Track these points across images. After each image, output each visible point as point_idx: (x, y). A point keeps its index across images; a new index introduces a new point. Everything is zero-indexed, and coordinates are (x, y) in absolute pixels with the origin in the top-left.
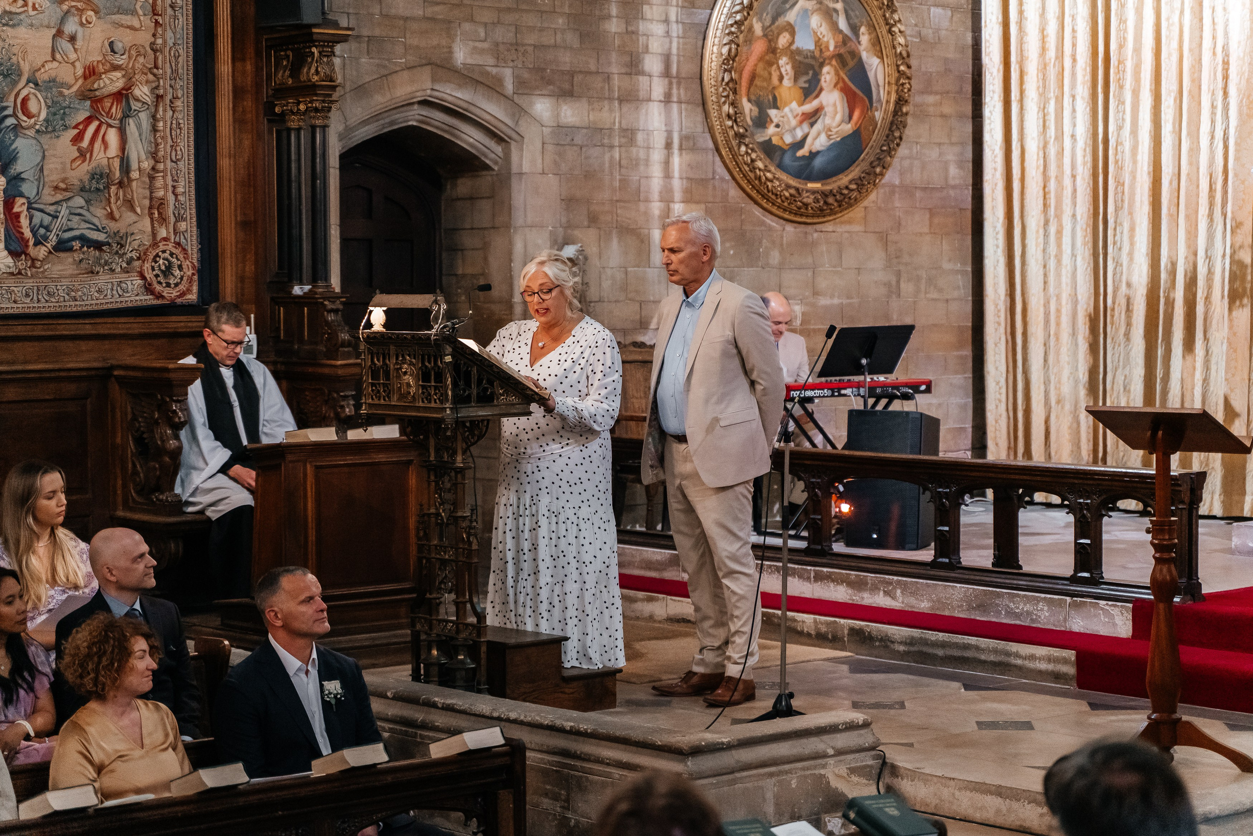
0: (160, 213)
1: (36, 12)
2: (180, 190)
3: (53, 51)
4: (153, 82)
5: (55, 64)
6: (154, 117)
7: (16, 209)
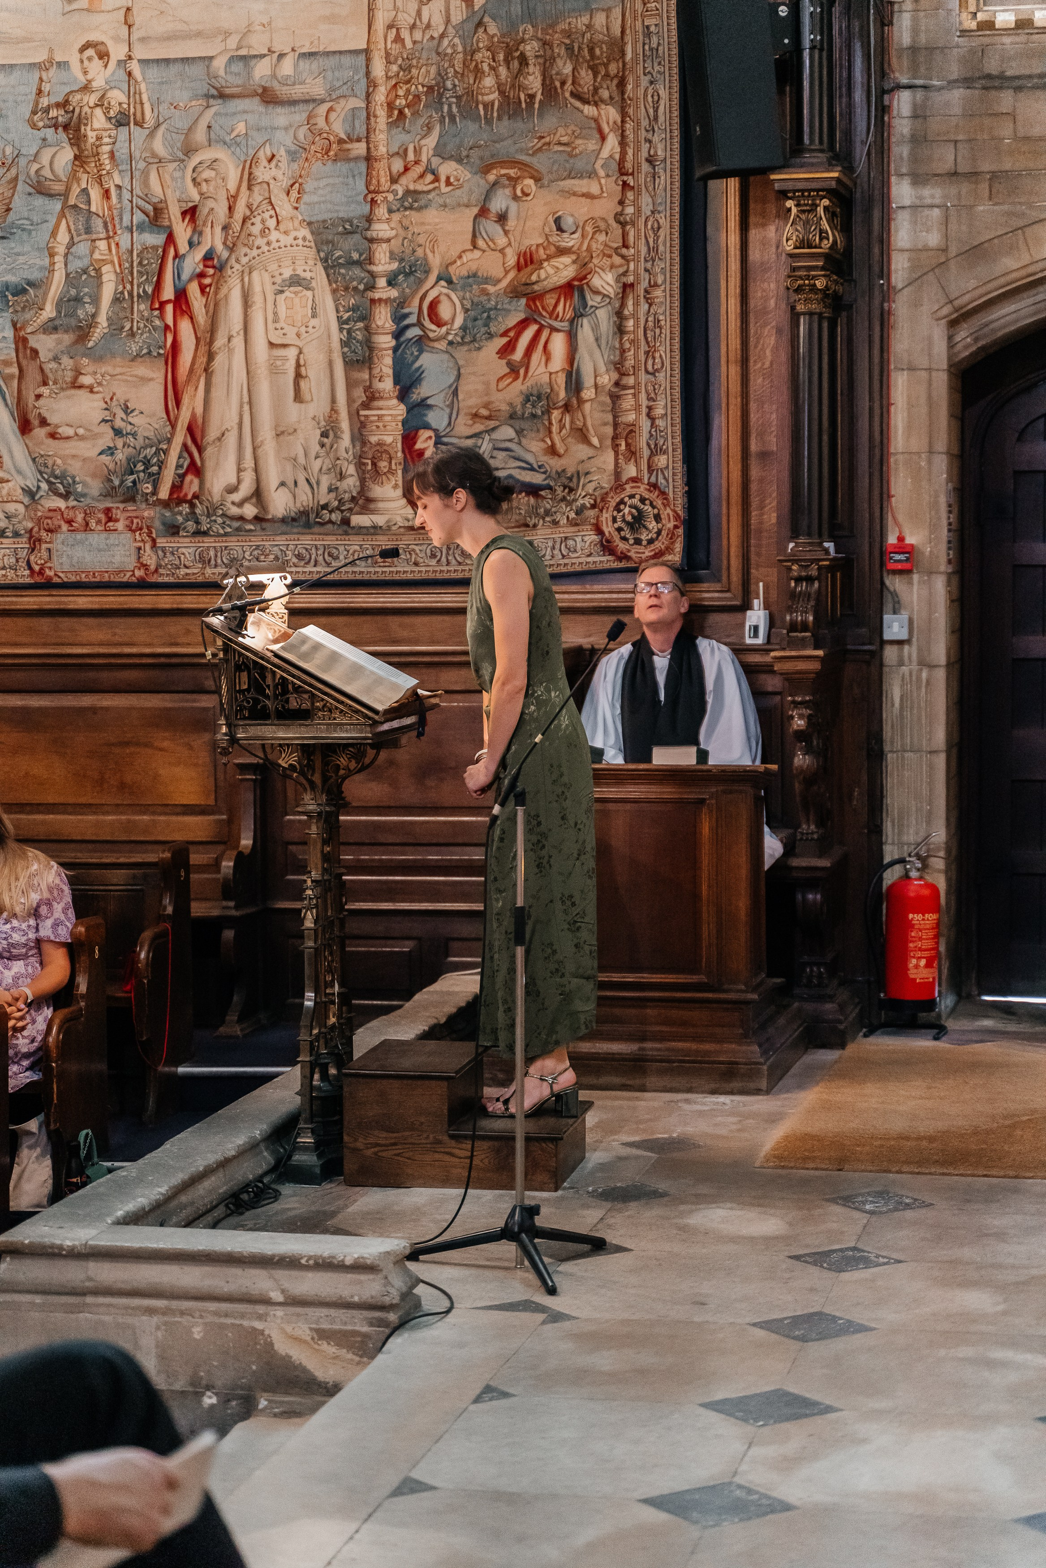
0: (627, 445)
1: (450, 188)
2: (659, 411)
3: (474, 236)
4: (621, 266)
5: (477, 253)
6: (619, 314)
7: (419, 445)
